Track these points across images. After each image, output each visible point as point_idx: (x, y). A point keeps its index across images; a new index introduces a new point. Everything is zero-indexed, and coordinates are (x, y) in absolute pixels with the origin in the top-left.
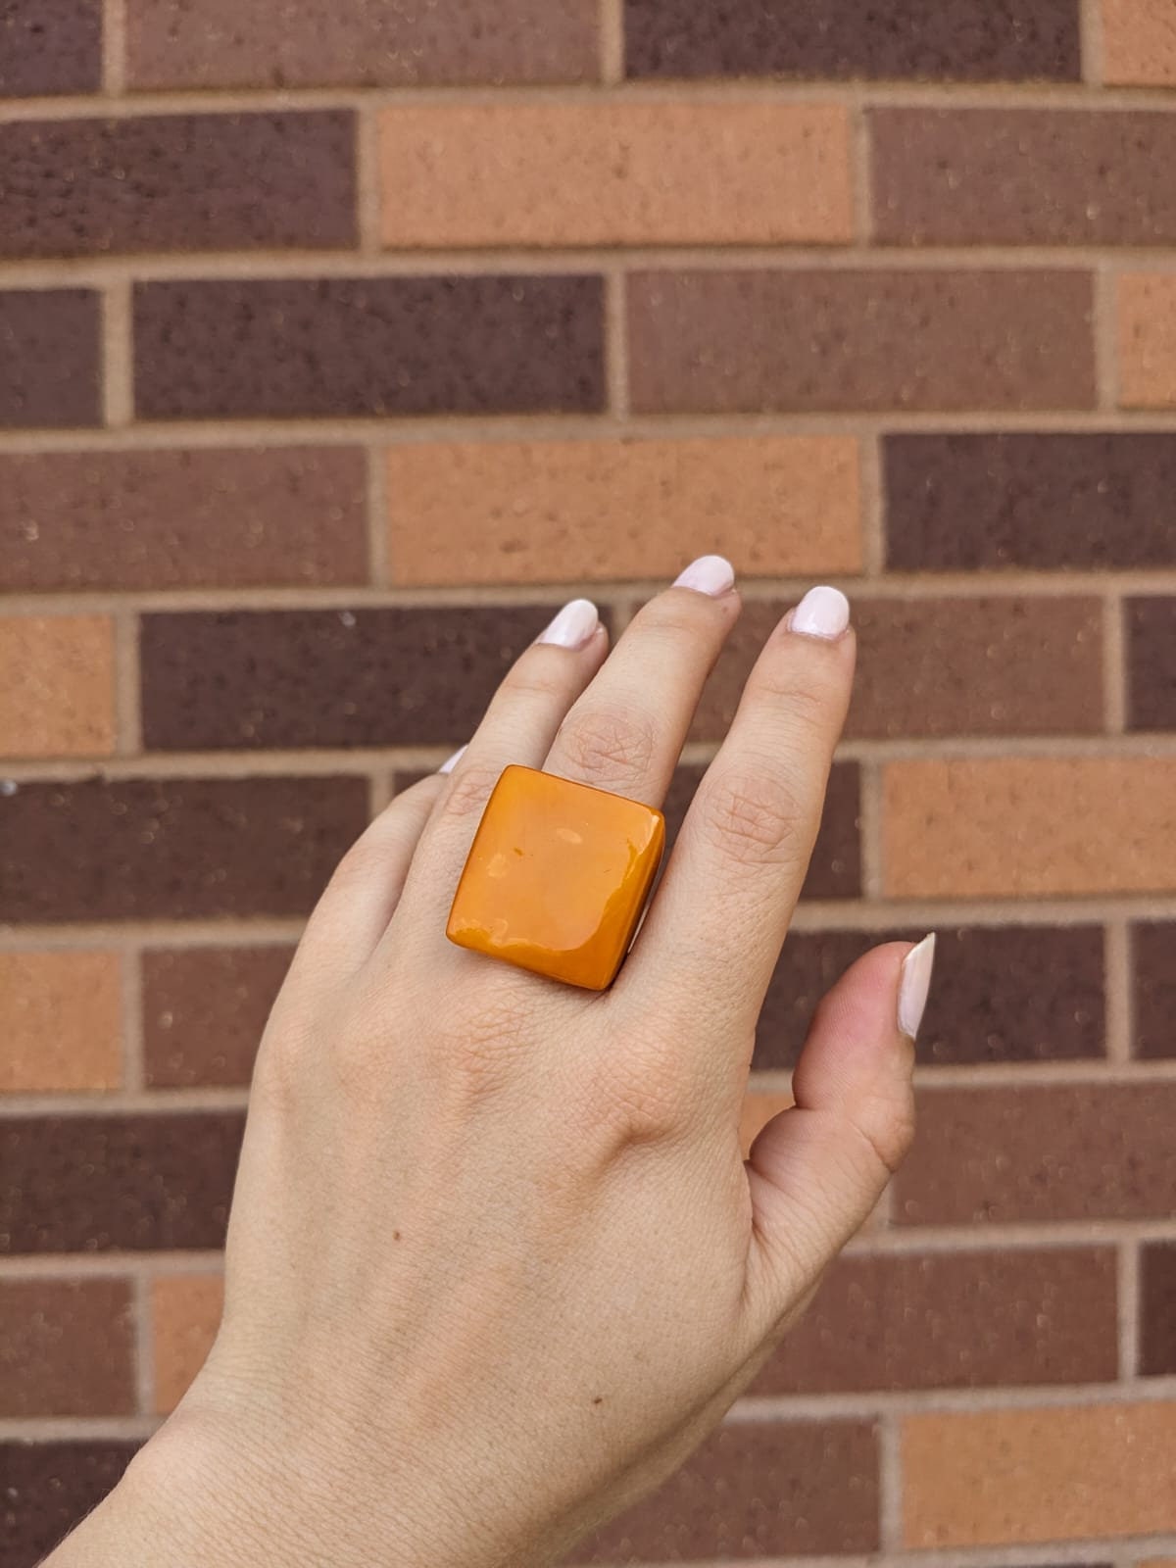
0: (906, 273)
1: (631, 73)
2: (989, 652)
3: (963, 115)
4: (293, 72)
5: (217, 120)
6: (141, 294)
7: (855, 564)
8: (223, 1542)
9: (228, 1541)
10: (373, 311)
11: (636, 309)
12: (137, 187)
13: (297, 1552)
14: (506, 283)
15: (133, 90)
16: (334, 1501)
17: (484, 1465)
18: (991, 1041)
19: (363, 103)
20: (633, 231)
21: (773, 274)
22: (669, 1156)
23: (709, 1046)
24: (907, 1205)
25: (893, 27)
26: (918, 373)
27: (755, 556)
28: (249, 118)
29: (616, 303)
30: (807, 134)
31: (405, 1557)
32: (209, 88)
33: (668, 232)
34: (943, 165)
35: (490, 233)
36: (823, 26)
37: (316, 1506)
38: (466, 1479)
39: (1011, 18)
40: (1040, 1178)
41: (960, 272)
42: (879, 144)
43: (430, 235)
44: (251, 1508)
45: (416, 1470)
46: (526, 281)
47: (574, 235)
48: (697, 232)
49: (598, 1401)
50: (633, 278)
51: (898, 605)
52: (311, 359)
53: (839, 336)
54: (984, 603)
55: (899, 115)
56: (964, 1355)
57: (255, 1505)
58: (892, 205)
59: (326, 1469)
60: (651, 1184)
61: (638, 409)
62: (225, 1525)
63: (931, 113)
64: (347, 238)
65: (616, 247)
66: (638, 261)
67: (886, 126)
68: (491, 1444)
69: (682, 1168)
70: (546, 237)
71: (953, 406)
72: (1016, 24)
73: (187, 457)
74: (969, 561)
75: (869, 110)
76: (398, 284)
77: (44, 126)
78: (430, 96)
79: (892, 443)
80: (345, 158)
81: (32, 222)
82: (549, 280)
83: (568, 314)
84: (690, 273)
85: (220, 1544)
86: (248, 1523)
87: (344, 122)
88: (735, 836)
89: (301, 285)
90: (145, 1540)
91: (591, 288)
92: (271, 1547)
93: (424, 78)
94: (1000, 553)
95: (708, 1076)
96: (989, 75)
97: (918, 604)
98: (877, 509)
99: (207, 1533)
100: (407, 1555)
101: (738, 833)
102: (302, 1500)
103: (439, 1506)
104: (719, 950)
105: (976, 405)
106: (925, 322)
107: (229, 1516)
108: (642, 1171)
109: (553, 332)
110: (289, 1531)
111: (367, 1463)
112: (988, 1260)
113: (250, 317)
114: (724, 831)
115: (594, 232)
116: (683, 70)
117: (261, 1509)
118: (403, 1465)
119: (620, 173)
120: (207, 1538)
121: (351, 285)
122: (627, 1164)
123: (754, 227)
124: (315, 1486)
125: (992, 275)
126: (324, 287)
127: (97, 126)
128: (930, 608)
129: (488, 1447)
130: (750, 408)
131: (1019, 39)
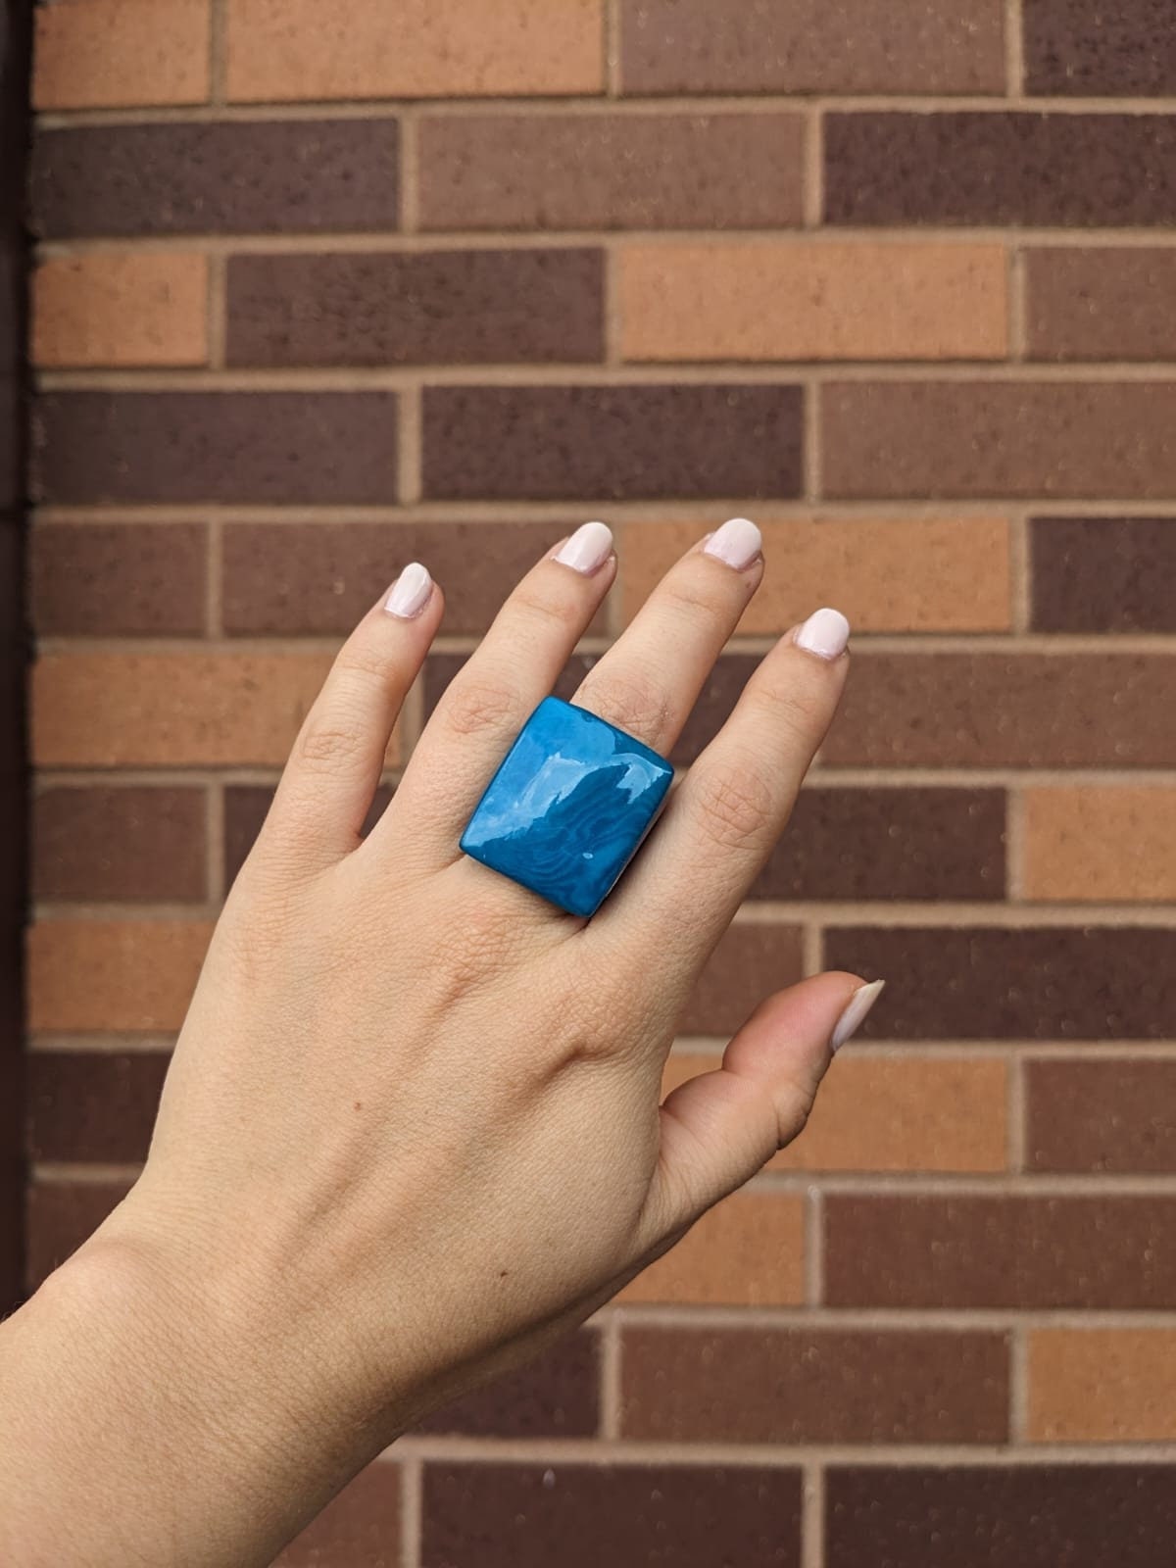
0: (1053, 384)
1: (828, 219)
2: (1115, 698)
3: (1102, 252)
4: (554, 216)
5: (493, 255)
6: (428, 394)
7: (1004, 624)
8: (137, 1354)
9: (143, 1354)
10: (616, 413)
11: (829, 414)
12: (427, 310)
13: (205, 1372)
14: (723, 390)
15: (425, 229)
16: (247, 1330)
17: (390, 1316)
18: (1110, 1020)
19: (611, 243)
20: (827, 349)
21: (941, 384)
22: (609, 1075)
23: (660, 990)
24: (1037, 1154)
25: (1046, 179)
26: (1060, 467)
27: (922, 616)
28: (517, 255)
29: (813, 408)
30: (971, 269)
31: (303, 1388)
32: (485, 228)
33: (856, 349)
34: (1084, 294)
35: (710, 350)
36: (987, 179)
37: (229, 1332)
38: (372, 1326)
39: (1144, 170)
40: (1150, 1137)
41: (1098, 384)
42: (1034, 277)
43: (663, 351)
44: (168, 1327)
45: (327, 1312)
46: (740, 389)
47: (779, 351)
48: (879, 350)
49: (503, 1274)
50: (828, 387)
51: (1040, 658)
52: (564, 452)
53: (995, 435)
54: (1111, 658)
55: (1049, 253)
56: (1082, 1281)
57: (172, 1325)
58: (1042, 327)
59: (245, 1300)
60: (590, 1096)
61: (829, 496)
62: (143, 1340)
63: (1076, 251)
64: (596, 356)
65: (813, 362)
66: (830, 374)
67: (1040, 262)
68: (400, 1298)
69: (618, 1087)
70: (756, 352)
71: (1090, 496)
72: (1149, 175)
73: (463, 528)
74: (1099, 625)
75: (1026, 249)
76: (635, 391)
77: (354, 257)
78: (664, 238)
79: (1038, 524)
80: (595, 285)
81: (343, 336)
82: (758, 389)
83: (773, 417)
84: (873, 384)
85: (135, 1356)
86: (163, 1340)
87: (595, 258)
88: (717, 819)
89: (556, 391)
90: (63, 1345)
91: (793, 395)
92: (182, 1365)
93: (658, 225)
94: (1126, 616)
95: (654, 1015)
96: (1123, 222)
97: (1056, 658)
98: (1024, 579)
99: (124, 1345)
100: (306, 1386)
101: (719, 817)
102: (217, 1325)
103: (342, 1346)
104: (684, 912)
105: (1110, 495)
106: (1067, 423)
107: (146, 1331)
108: (583, 1085)
109: (760, 431)
110: (201, 1352)
111: (285, 1299)
112: (1104, 1203)
113: (515, 417)
114: (708, 812)
115: (795, 350)
116: (873, 219)
117: (177, 1329)
118: (318, 1306)
119: (818, 300)
120: (125, 1350)
121: (598, 391)
122: (572, 1077)
123: (927, 346)
124: (232, 1314)
125: (1123, 386)
126: (576, 392)
127: (396, 259)
128: (1066, 662)
129: (397, 1301)
130: (919, 496)
131: (1151, 187)
